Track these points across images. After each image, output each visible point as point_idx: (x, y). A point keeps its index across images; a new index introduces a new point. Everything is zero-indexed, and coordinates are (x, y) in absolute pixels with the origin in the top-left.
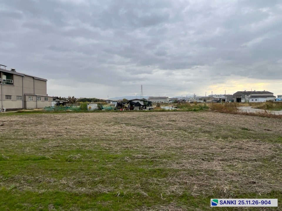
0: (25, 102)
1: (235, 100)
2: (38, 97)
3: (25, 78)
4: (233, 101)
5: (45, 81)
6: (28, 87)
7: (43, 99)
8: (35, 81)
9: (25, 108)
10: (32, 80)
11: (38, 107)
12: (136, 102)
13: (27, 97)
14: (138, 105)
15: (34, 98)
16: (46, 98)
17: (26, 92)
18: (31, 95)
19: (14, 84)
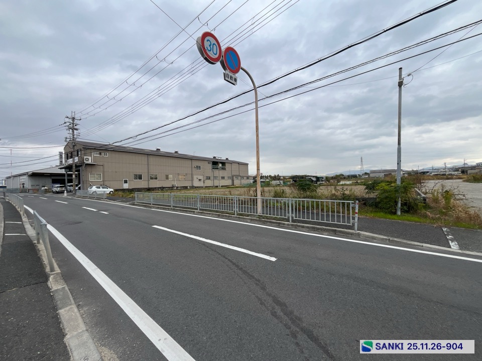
0: (233, 181)
2: (242, 177)
3: (233, 164)
5: (247, 165)
6: (235, 170)
7: (245, 178)
8: (240, 165)
9: (233, 185)
10: (237, 165)
11: (242, 184)
13: (234, 177)
15: (239, 178)
16: (248, 178)
17: (233, 174)
18: (237, 176)
19: (226, 169)
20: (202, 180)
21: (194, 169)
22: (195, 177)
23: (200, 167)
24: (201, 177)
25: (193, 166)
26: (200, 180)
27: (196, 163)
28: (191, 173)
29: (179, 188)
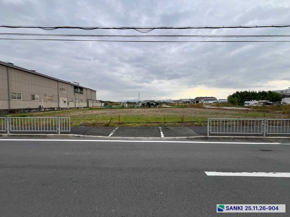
0: (88, 103)
1: (195, 102)
3: (88, 90)
4: (194, 103)
6: (89, 95)
7: (95, 101)
8: (92, 91)
9: (88, 107)
10: (90, 91)
11: (94, 106)
12: (151, 103)
14: (152, 104)
15: (92, 101)
16: (97, 101)
18: (90, 100)
19: (84, 93)
20: (67, 102)
21: (60, 91)
22: (61, 99)
23: (65, 89)
24: (66, 99)
25: (59, 88)
26: (65, 102)
27: (61, 86)
28: (57, 95)
29: (47, 110)
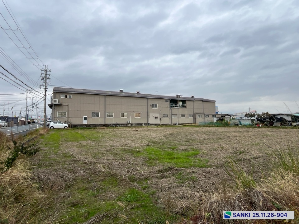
0: (195, 119)
2: (207, 115)
3: (196, 102)
5: (214, 102)
6: (198, 107)
8: (204, 103)
9: (195, 123)
13: (196, 115)
14: (282, 120)
15: (203, 116)
16: (214, 115)
17: (196, 111)
18: (200, 114)
19: (187, 107)
20: (159, 118)
21: (150, 108)
22: (151, 115)
23: (156, 106)
25: (149, 105)
26: (156, 118)
27: (151, 102)
28: (146, 111)
29: (134, 125)
